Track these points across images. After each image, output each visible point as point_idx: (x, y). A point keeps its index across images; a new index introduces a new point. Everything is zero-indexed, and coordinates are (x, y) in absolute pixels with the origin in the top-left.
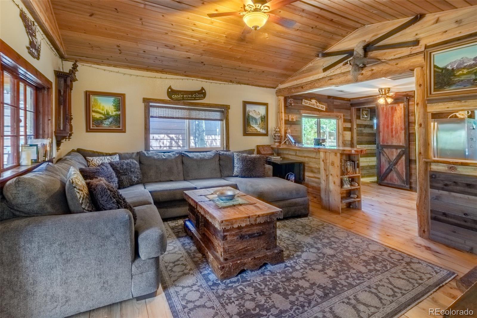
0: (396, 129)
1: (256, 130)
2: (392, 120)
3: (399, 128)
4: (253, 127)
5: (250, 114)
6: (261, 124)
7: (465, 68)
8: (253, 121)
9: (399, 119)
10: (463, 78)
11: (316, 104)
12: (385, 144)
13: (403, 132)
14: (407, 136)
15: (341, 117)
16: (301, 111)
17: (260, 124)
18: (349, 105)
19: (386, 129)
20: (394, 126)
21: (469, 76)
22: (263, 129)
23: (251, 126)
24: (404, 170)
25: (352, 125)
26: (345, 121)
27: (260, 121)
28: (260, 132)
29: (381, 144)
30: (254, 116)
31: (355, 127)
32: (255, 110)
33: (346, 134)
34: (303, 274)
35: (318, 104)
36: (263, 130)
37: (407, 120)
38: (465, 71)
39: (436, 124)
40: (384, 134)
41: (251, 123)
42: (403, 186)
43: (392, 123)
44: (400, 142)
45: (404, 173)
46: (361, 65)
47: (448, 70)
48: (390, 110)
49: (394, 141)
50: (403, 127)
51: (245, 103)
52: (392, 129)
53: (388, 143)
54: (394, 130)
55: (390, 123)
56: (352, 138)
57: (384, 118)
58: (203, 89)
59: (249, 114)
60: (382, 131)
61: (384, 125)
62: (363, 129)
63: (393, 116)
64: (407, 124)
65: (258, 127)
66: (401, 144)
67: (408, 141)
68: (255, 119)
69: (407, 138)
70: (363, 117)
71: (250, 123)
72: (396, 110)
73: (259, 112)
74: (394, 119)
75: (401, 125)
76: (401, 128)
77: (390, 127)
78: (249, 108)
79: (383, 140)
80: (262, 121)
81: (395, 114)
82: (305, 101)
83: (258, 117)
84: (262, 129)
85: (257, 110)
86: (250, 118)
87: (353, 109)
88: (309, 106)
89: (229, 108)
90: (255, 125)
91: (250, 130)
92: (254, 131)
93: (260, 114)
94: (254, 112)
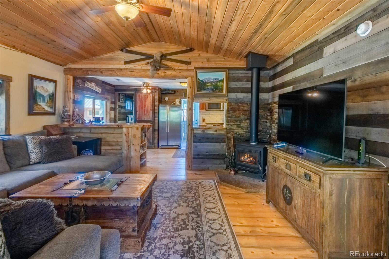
0: (147, 110)
1: (44, 108)
2: (145, 103)
3: (149, 109)
4: (40, 105)
5: (38, 90)
6: (49, 102)
7: (210, 82)
8: (40, 99)
9: (149, 103)
10: (209, 87)
11: (94, 86)
12: (140, 120)
13: (151, 112)
14: (154, 114)
15: (109, 99)
17: (47, 102)
18: (114, 90)
19: (141, 110)
20: (146, 108)
21: (211, 87)
22: (51, 108)
23: (38, 104)
24: (151, 136)
25: (115, 106)
26: (112, 102)
27: (48, 99)
28: (47, 111)
29: (137, 120)
30: (41, 93)
31: (117, 107)
32: (42, 87)
33: (111, 113)
34: (176, 213)
35: (96, 87)
36: (51, 109)
37: (154, 104)
38: (210, 84)
39: (169, 107)
40: (139, 113)
41: (38, 100)
42: (150, 146)
43: (145, 106)
44: (149, 118)
45: (151, 138)
46: (158, 68)
47: (203, 82)
48: (144, 97)
49: (146, 118)
50: (152, 109)
51: (32, 78)
52: (145, 110)
53: (142, 119)
54: (146, 110)
55: (143, 106)
56: (115, 116)
57: (140, 102)
59: (36, 91)
60: (138, 112)
61: (139, 107)
62: (121, 109)
63: (145, 101)
64: (154, 107)
65: (45, 105)
66: (150, 120)
67: (154, 118)
68: (43, 96)
69: (153, 116)
70: (121, 101)
71: (36, 100)
72: (147, 97)
73: (47, 89)
74: (146, 103)
75: (150, 108)
76: (150, 109)
77: (143, 109)
78: (37, 83)
79: (139, 117)
80: (50, 99)
81: (147, 100)
82: (88, 83)
83: (46, 94)
84: (49, 108)
85: (45, 87)
86: (37, 94)
87: (117, 94)
88: (90, 87)
89: (11, 81)
90: (43, 103)
91: (37, 109)
92: (41, 110)
93: (48, 92)
94: (42, 88)
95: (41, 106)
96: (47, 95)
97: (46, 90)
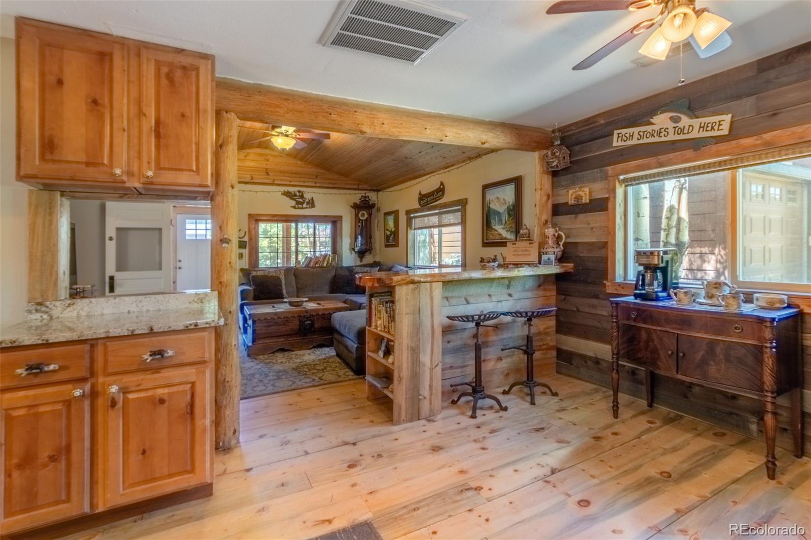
1: (500, 235)
4: (495, 230)
5: (492, 206)
6: (508, 223)
8: (495, 220)
11: (671, 125)
16: (609, 168)
17: (506, 222)
22: (512, 232)
23: (493, 229)
27: (507, 216)
28: (506, 238)
30: (496, 209)
32: (498, 198)
35: (684, 122)
36: (512, 234)
41: (492, 222)
51: (486, 187)
58: (442, 184)
59: (489, 207)
65: (503, 228)
68: (498, 213)
71: (490, 223)
73: (504, 199)
78: (490, 195)
80: (509, 215)
82: (625, 131)
83: (502, 209)
84: (509, 233)
85: (501, 196)
86: (491, 212)
88: (641, 142)
89: (466, 203)
90: (499, 225)
91: (491, 236)
92: (497, 238)
93: (506, 203)
94: (497, 200)
95: (497, 231)
96: (505, 210)
97: (503, 202)
